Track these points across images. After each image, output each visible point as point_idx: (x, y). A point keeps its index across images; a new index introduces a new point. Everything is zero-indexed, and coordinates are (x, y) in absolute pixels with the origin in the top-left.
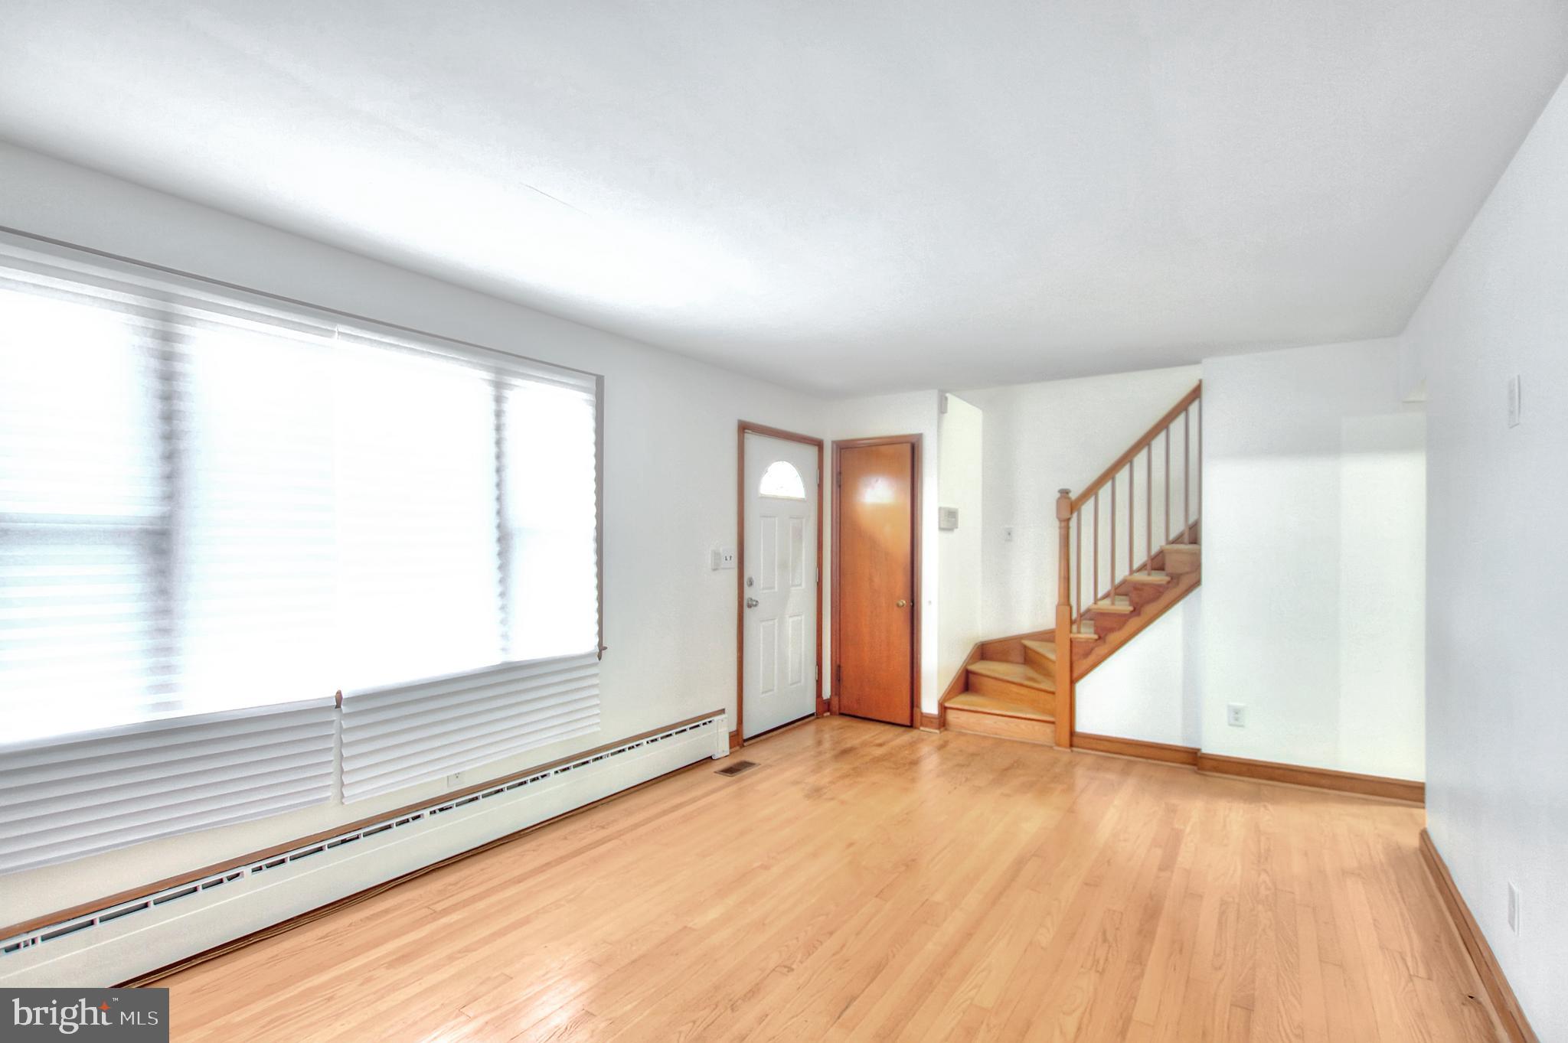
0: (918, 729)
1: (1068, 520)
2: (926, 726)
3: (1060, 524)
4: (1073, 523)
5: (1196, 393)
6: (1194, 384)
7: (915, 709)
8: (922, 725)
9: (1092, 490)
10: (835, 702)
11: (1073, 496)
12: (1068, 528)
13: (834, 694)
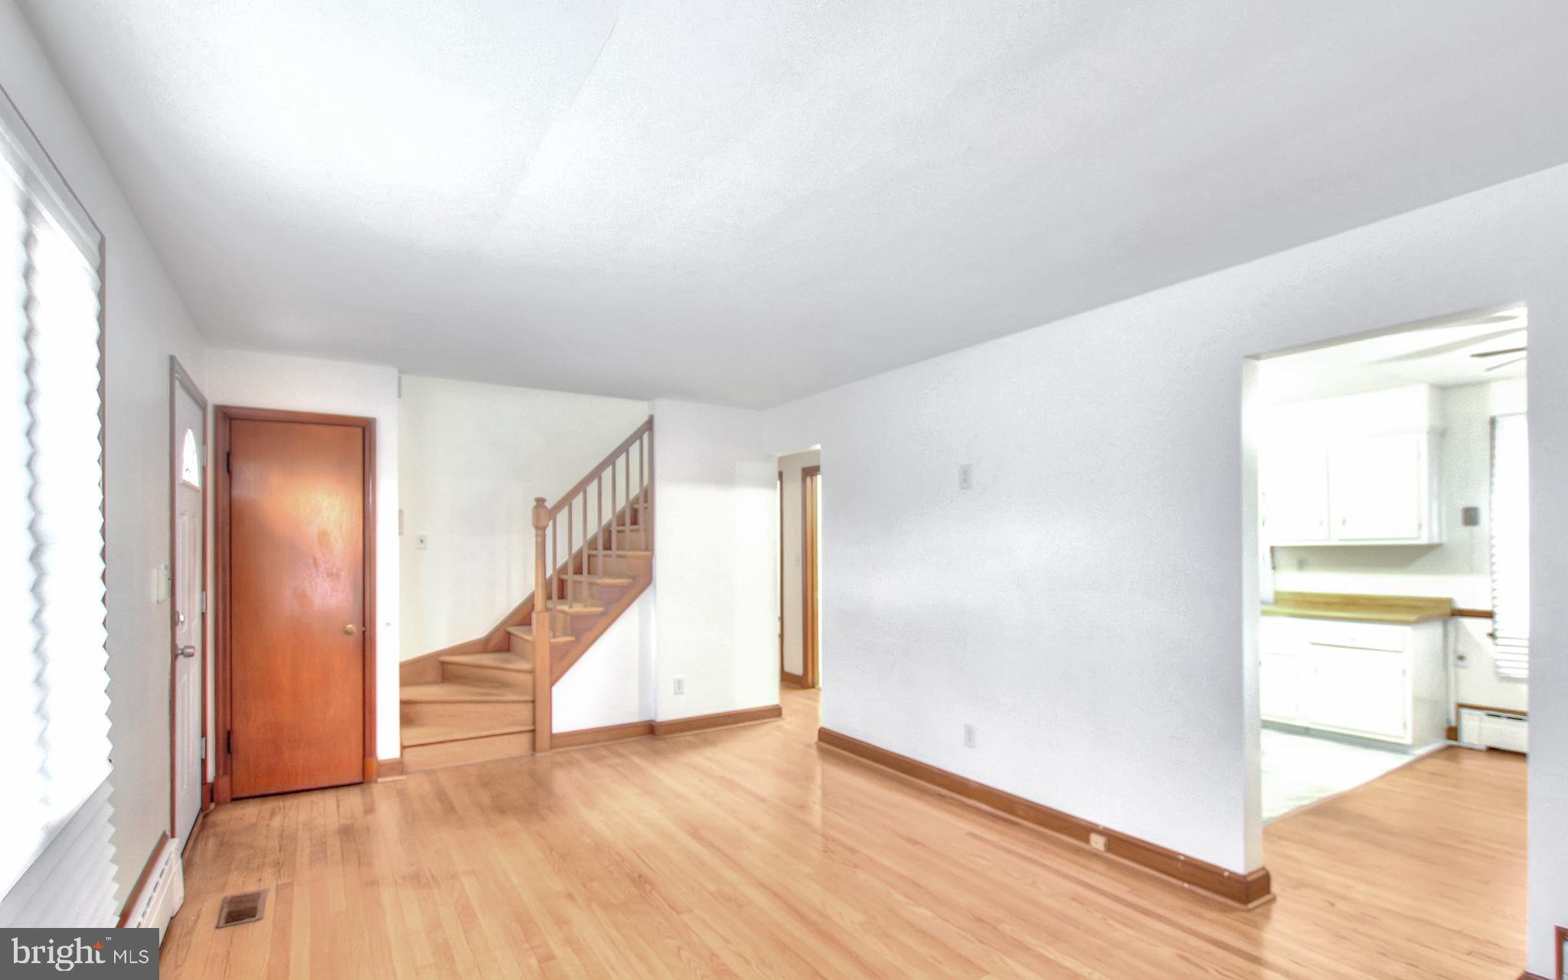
0: (376, 782)
1: (544, 529)
2: (385, 775)
3: (537, 532)
4: (549, 532)
5: (649, 425)
6: (646, 418)
7: (368, 759)
8: (379, 776)
9: (566, 501)
10: (224, 784)
11: (549, 504)
12: (544, 536)
13: (221, 772)
